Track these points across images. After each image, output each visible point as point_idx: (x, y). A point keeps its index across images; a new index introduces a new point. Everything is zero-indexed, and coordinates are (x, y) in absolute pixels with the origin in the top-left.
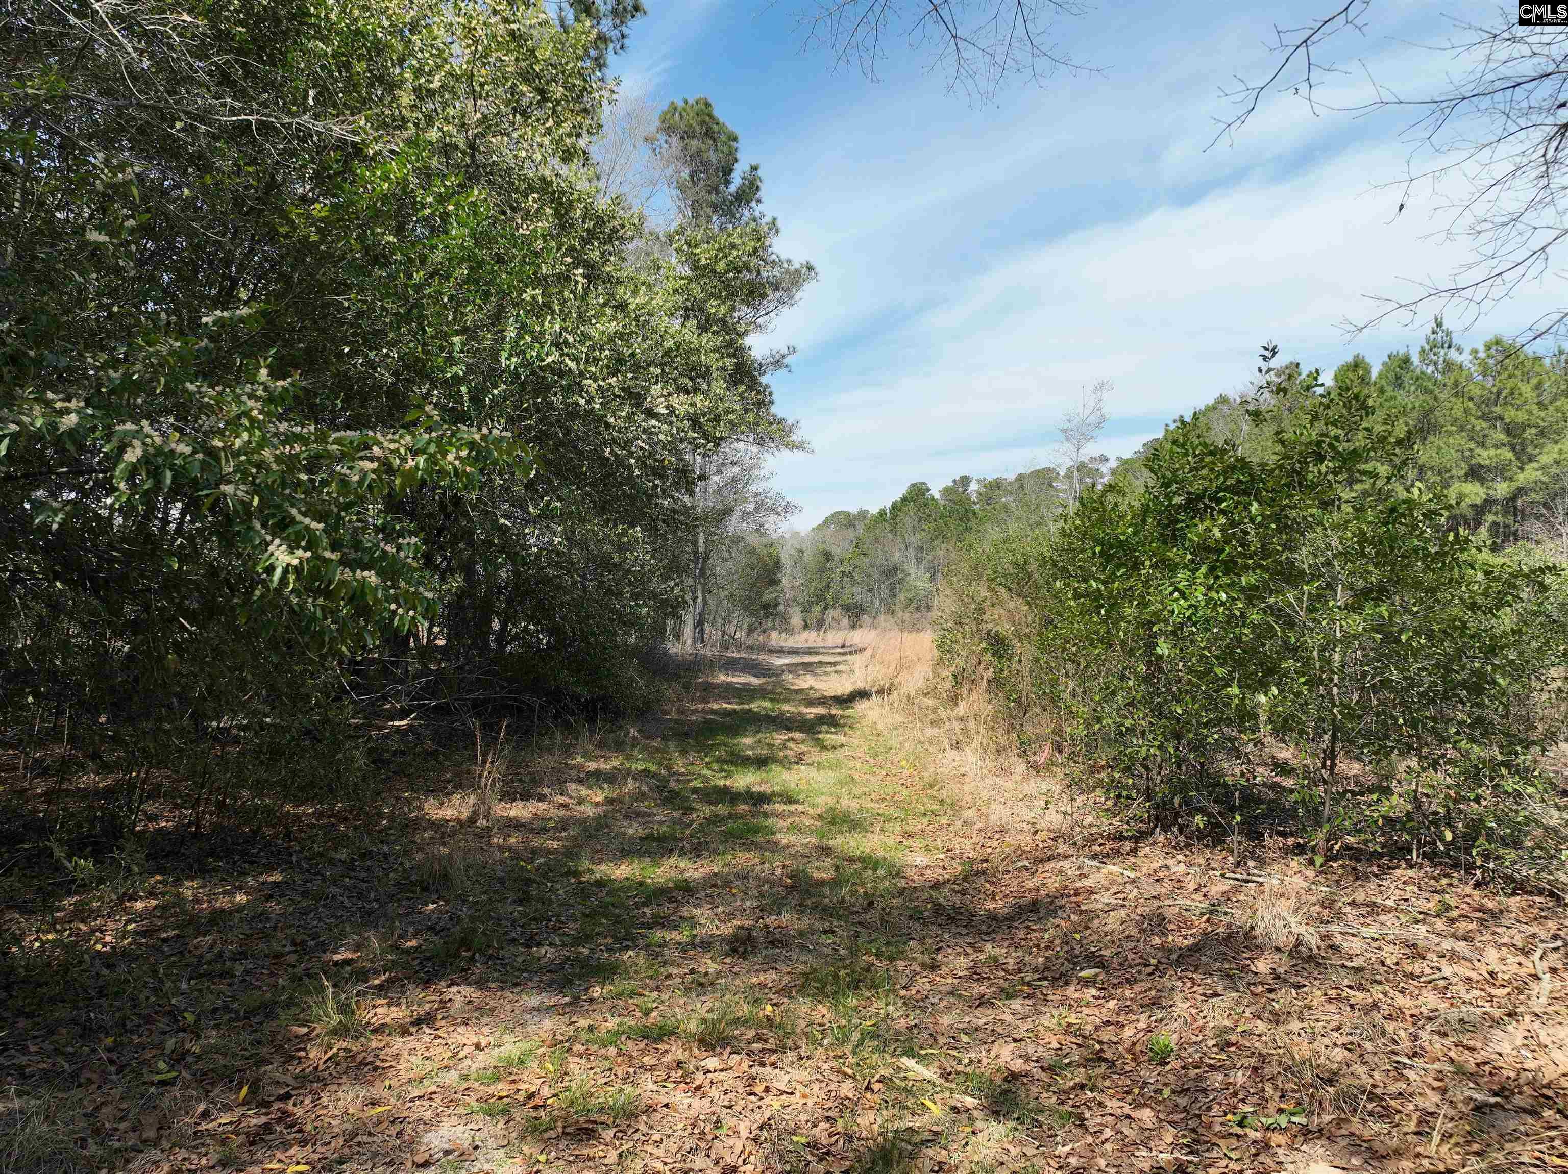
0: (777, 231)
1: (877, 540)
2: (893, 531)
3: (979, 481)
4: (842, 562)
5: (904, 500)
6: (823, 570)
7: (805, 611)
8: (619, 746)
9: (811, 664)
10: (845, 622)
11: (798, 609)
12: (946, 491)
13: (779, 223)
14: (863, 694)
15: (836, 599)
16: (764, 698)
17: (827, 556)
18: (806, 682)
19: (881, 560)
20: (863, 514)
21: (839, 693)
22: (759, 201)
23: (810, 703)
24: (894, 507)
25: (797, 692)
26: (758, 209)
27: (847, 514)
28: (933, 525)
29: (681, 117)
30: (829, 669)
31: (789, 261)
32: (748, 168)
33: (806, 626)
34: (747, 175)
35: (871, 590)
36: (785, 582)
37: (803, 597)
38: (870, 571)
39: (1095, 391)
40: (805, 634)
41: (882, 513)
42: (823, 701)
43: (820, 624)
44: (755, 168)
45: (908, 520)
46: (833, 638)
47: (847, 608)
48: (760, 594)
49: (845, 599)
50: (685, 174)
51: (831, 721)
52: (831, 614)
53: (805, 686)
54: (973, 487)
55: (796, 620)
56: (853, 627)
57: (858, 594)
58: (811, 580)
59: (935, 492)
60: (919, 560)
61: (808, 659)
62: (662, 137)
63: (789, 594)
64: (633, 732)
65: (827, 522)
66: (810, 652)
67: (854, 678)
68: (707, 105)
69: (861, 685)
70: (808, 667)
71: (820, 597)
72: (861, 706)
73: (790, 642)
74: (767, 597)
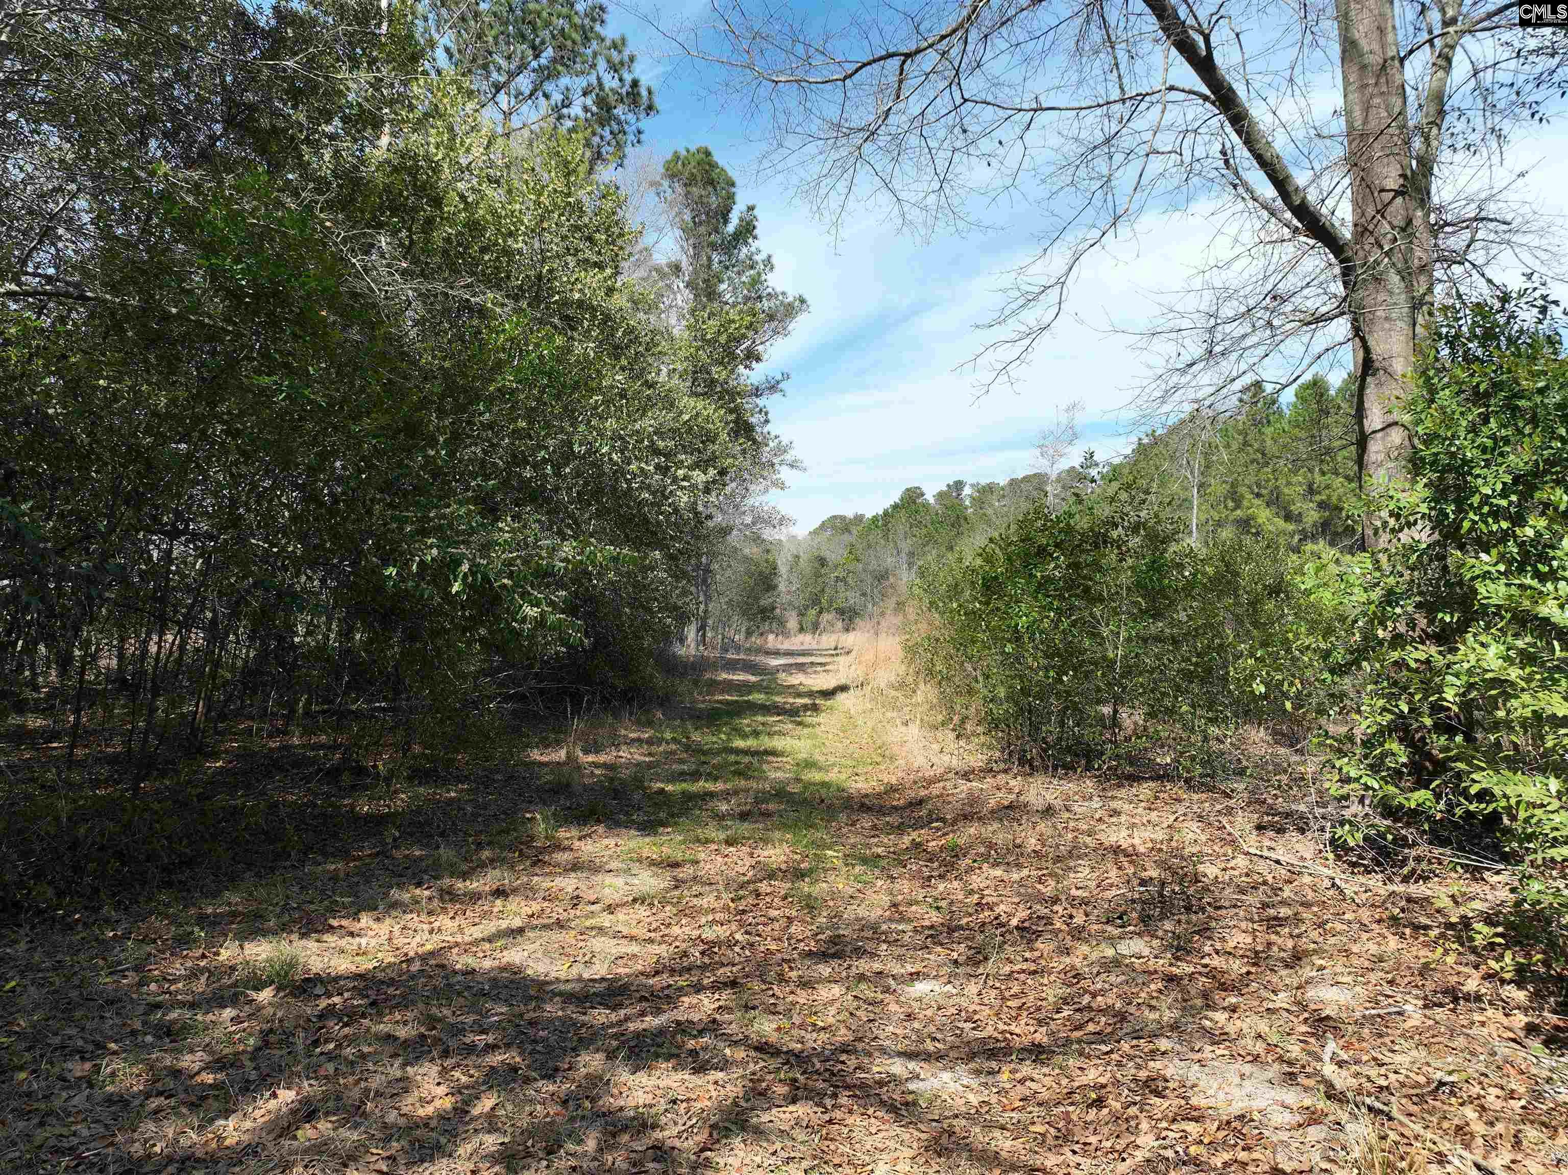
0: (772, 268)
1: (869, 546)
2: (886, 537)
3: (972, 485)
4: (836, 567)
5: (895, 507)
6: (817, 575)
7: (801, 615)
8: (650, 724)
9: (803, 664)
10: (839, 625)
11: (794, 614)
12: (941, 496)
13: (774, 260)
14: (843, 688)
15: (830, 602)
16: (759, 692)
17: (822, 562)
18: (796, 679)
19: (873, 565)
20: (859, 518)
21: (825, 687)
22: (755, 238)
23: (799, 695)
24: (886, 513)
25: (789, 687)
26: (754, 245)
27: (843, 518)
28: (924, 531)
29: (684, 165)
30: (819, 669)
31: (783, 293)
32: (745, 208)
33: (802, 630)
34: (744, 215)
35: (864, 594)
36: (782, 587)
37: (800, 602)
38: (863, 576)
39: (1068, 410)
40: (801, 637)
41: (875, 519)
42: (811, 694)
43: (815, 627)
44: (751, 208)
45: (901, 525)
46: (828, 640)
47: (841, 612)
48: (757, 599)
49: (840, 603)
50: (687, 217)
51: (815, 708)
52: (826, 617)
53: (796, 682)
54: (967, 491)
55: (792, 623)
56: (847, 630)
57: (852, 598)
58: (807, 585)
59: (930, 497)
60: (910, 565)
61: (801, 660)
62: (666, 183)
63: (785, 598)
64: (659, 715)
65: (823, 526)
66: (803, 654)
67: (840, 675)
68: (708, 154)
69: (843, 681)
70: (801, 667)
71: (815, 601)
72: (841, 697)
73: (786, 645)
74: (765, 602)
